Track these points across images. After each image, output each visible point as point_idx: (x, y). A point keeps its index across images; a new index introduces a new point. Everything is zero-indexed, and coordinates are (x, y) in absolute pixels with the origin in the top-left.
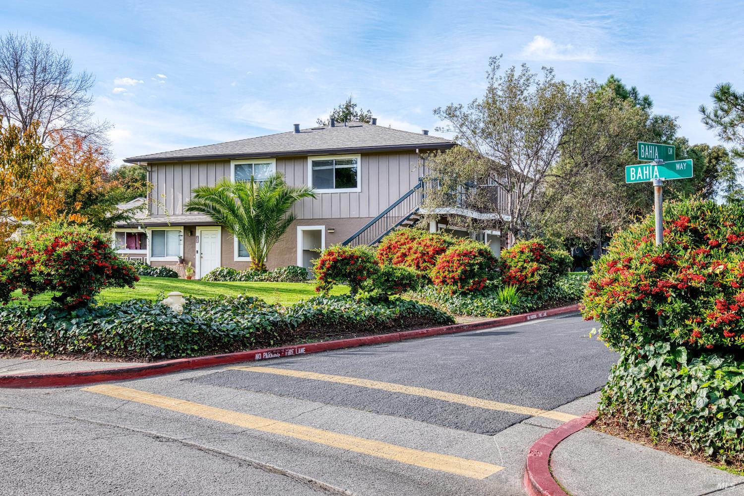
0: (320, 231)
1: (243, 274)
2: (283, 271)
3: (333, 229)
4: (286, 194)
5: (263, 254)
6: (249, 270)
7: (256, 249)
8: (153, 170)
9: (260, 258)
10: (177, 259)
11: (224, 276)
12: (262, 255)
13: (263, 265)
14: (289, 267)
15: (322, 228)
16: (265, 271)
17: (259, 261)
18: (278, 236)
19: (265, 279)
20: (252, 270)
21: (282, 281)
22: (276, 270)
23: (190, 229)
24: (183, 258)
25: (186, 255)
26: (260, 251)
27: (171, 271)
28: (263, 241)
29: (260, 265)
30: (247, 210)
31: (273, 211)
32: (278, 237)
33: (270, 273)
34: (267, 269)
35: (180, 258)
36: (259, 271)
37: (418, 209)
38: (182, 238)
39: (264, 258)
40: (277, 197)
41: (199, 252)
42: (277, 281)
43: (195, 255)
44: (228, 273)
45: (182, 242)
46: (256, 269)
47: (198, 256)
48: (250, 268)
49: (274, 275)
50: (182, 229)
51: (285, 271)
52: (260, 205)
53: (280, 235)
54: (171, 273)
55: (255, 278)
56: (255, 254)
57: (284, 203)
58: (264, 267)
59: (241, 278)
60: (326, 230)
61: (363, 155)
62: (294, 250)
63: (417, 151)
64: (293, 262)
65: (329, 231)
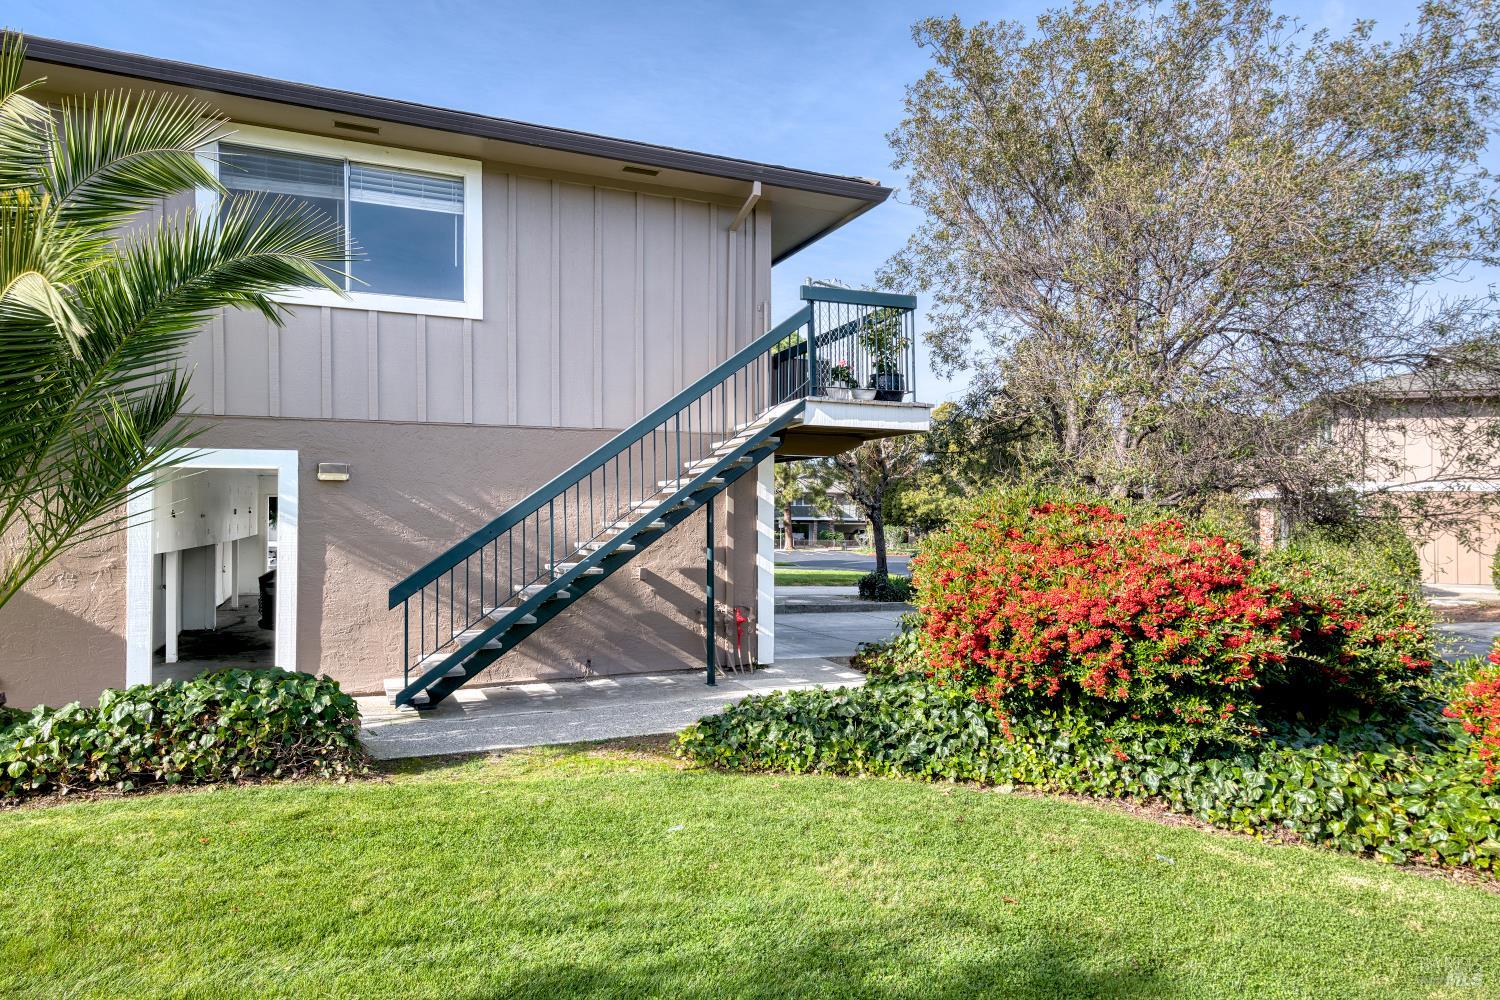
3: (345, 470)
15: (282, 461)
37: (801, 407)
60: (308, 472)
61: (494, 170)
62: (107, 562)
63: (757, 189)
64: (98, 618)
65: (322, 476)
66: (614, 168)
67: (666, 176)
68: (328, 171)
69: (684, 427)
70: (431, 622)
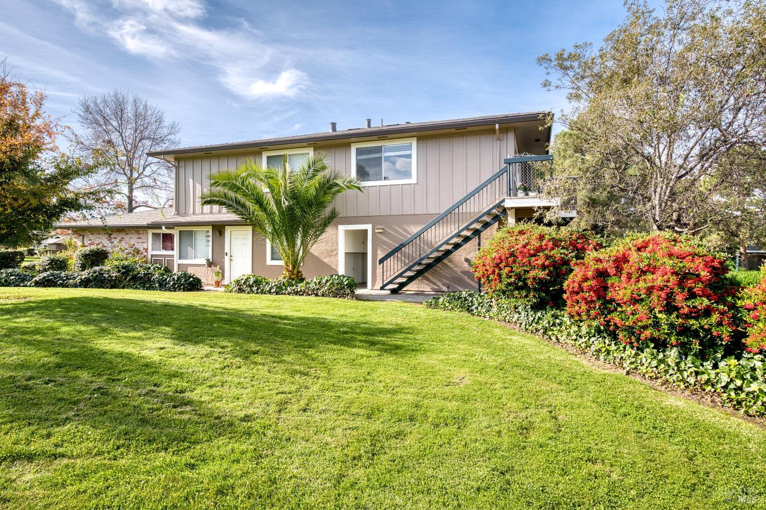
0: (366, 231)
1: (273, 285)
2: (324, 281)
3: (382, 229)
4: (328, 181)
5: (299, 258)
6: (281, 278)
7: (290, 252)
8: (180, 165)
9: (295, 264)
10: (204, 262)
11: (251, 286)
12: (297, 259)
13: (298, 272)
14: (332, 276)
15: (369, 227)
16: (302, 280)
17: (294, 267)
18: (317, 236)
19: (301, 291)
20: (284, 278)
21: (323, 295)
22: (315, 280)
23: (219, 229)
24: (211, 261)
25: (215, 258)
26: (295, 254)
27: (192, 277)
28: (299, 242)
29: (295, 272)
30: (278, 203)
31: (310, 205)
32: (317, 238)
33: (307, 283)
34: (303, 277)
35: (208, 260)
36: (293, 279)
37: (503, 201)
38: (210, 239)
39: (300, 263)
40: (317, 186)
41: (229, 254)
42: (317, 295)
43: (224, 258)
44: (255, 282)
45: (211, 243)
46: (290, 278)
47: (227, 259)
48: (283, 276)
49: (312, 286)
50: (210, 229)
51: (327, 281)
52: (294, 195)
53: (319, 235)
54: (192, 279)
55: (289, 289)
56: (288, 258)
57: (325, 193)
58: (300, 275)
59: (270, 289)
60: (373, 230)
61: (420, 139)
62: (335, 253)
63: (497, 126)
64: (333, 266)
65: (376, 231)
66: (454, 130)
67: (469, 129)
68: (379, 150)
69: (461, 211)
70: (396, 265)
